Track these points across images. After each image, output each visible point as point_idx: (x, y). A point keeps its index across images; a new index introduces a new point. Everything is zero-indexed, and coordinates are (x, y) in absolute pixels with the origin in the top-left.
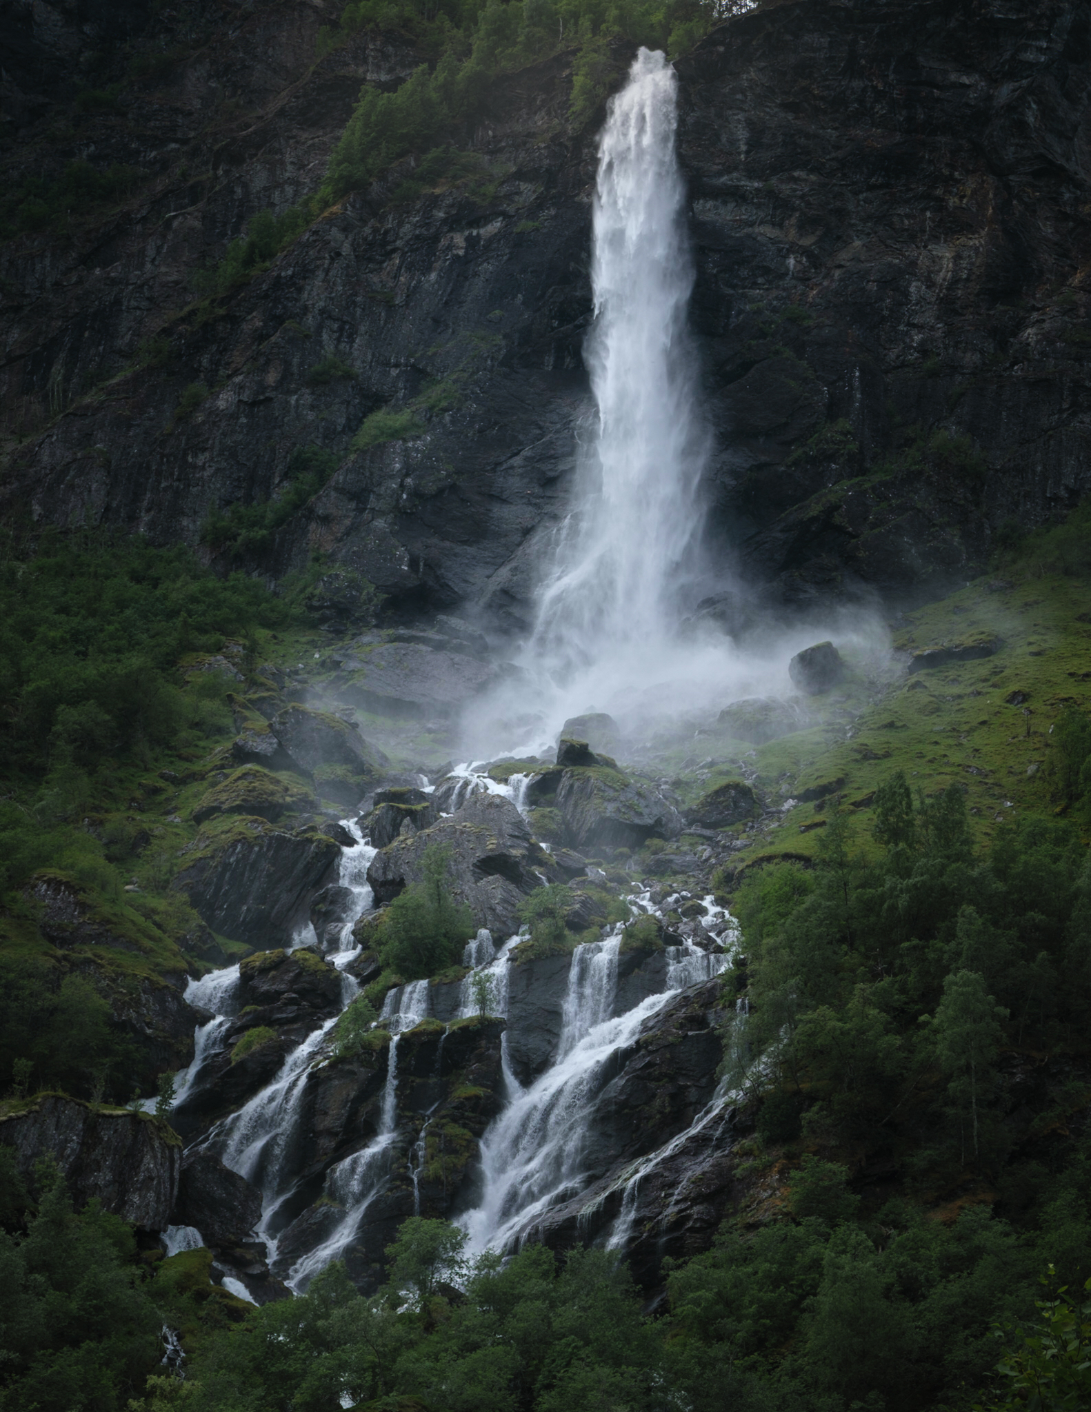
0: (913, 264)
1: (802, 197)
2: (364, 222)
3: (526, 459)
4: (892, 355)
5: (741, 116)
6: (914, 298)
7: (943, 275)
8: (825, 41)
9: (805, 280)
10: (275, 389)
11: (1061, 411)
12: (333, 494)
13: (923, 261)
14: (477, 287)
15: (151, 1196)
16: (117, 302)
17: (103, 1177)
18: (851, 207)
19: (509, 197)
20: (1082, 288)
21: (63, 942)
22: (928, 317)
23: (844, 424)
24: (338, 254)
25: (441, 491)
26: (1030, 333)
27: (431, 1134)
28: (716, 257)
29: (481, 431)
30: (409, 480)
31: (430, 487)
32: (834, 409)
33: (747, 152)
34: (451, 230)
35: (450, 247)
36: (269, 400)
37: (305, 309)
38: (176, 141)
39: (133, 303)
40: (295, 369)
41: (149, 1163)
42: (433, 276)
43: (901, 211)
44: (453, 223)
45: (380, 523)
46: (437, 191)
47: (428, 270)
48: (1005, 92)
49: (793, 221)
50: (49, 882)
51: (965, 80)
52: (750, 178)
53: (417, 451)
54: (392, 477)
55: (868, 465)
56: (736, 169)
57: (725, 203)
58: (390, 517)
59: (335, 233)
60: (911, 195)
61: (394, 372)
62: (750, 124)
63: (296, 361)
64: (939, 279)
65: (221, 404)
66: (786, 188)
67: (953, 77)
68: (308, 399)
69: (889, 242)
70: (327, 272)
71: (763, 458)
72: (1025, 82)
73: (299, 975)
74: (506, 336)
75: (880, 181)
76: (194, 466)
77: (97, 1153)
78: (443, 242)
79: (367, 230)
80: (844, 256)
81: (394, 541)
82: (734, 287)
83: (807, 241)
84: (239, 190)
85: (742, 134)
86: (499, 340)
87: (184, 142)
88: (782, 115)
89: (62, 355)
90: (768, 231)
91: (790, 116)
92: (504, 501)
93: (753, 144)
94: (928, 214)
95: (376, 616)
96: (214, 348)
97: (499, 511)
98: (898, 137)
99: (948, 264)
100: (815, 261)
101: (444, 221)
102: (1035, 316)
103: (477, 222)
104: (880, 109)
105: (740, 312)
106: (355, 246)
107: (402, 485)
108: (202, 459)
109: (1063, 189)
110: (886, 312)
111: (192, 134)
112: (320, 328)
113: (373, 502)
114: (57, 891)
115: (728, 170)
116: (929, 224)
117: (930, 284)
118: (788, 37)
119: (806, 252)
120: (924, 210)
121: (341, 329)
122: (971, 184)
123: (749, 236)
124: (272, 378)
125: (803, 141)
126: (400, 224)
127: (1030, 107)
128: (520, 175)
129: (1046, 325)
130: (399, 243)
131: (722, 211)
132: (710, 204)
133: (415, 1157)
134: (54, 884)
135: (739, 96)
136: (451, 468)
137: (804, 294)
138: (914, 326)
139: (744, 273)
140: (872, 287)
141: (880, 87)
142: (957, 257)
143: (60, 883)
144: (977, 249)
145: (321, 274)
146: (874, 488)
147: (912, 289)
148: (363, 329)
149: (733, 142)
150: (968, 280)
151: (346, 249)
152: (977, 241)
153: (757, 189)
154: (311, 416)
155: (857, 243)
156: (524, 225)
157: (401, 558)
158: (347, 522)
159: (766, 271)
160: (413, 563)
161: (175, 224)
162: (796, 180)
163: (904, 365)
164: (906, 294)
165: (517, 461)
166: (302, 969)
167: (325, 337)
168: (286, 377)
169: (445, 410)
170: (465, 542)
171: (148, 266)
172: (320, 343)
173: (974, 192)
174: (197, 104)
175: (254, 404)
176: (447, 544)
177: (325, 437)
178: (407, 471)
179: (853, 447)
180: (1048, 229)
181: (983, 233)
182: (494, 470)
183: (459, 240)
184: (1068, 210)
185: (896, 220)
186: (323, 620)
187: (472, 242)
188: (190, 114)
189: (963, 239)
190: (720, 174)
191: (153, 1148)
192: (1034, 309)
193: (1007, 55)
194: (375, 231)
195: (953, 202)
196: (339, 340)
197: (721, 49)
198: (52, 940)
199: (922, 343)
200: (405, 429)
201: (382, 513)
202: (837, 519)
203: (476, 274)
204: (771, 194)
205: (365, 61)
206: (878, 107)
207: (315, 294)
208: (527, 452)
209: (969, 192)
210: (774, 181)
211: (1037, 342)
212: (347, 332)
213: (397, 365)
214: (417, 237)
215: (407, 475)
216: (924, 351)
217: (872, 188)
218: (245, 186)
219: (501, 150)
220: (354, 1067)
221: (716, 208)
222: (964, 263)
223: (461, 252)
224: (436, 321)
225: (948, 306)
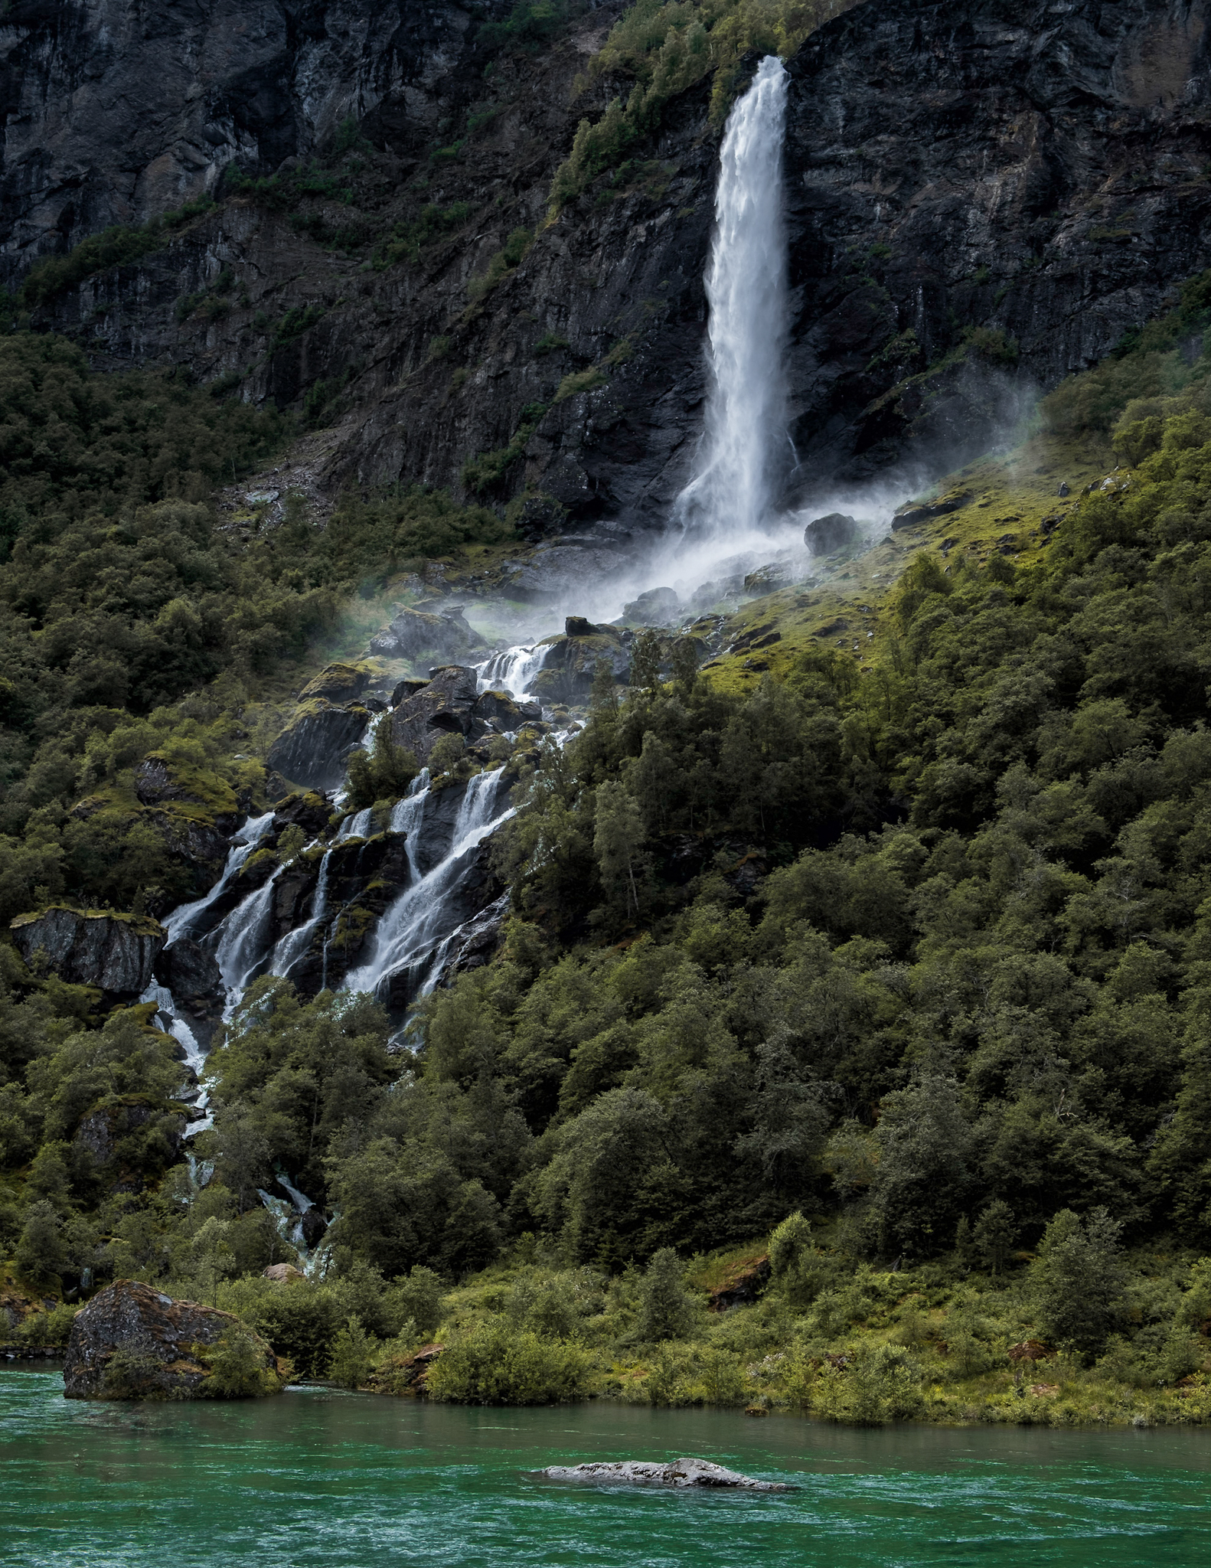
0: (971, 195)
1: (884, 156)
2: (576, 226)
3: (676, 393)
4: (955, 272)
5: (838, 99)
6: (971, 223)
7: (993, 202)
8: (895, 27)
9: (888, 222)
10: (511, 364)
11: (1083, 298)
12: (537, 439)
13: (979, 192)
14: (652, 265)
15: (119, 969)
16: (443, 309)
17: (89, 959)
18: (923, 157)
19: (674, 191)
20: (1109, 193)
21: (149, 801)
22: (983, 237)
23: (910, 333)
24: (557, 255)
25: (613, 426)
26: (1061, 238)
27: (344, 916)
28: (820, 214)
29: (646, 376)
30: (590, 421)
31: (605, 424)
32: (903, 322)
33: (844, 127)
34: (636, 223)
35: (634, 238)
36: (507, 373)
37: (534, 300)
38: (498, 177)
39: (454, 308)
40: (524, 348)
41: (117, 948)
42: (624, 261)
43: (963, 154)
44: (636, 218)
45: (570, 456)
46: (625, 195)
47: (621, 256)
48: (1041, 41)
49: (878, 176)
50: (151, 761)
51: (1011, 37)
52: (847, 147)
53: (598, 398)
54: (577, 420)
55: (928, 363)
56: (836, 141)
57: (827, 170)
58: (578, 451)
59: (555, 239)
60: (970, 139)
61: (594, 339)
62: (845, 103)
63: (524, 341)
64: (990, 205)
65: (478, 380)
66: (872, 151)
67: (1000, 37)
68: (535, 368)
69: (954, 180)
70: (549, 269)
71: (849, 368)
72: (1056, 30)
73: (302, 811)
74: (669, 300)
75: (945, 132)
76: (459, 429)
77: (84, 944)
78: (631, 234)
79: (578, 233)
80: (918, 198)
81: (579, 468)
82: (835, 235)
83: (890, 190)
84: (523, 211)
85: (840, 113)
86: (665, 303)
87: (503, 177)
88: (870, 92)
89: (410, 353)
90: (860, 187)
91: (877, 92)
92: (660, 427)
93: (849, 119)
94: (985, 152)
95: (563, 526)
96: (476, 339)
97: (656, 435)
98: (959, 94)
99: (997, 191)
100: (896, 204)
101: (630, 218)
102: (1066, 222)
103: (653, 215)
104: (943, 74)
105: (839, 255)
106: (570, 247)
107: (585, 426)
108: (464, 422)
109: (1096, 112)
110: (949, 238)
111: (509, 170)
112: (545, 312)
113: (564, 440)
114: (156, 766)
115: (830, 143)
116: (986, 160)
117: (984, 210)
118: (867, 29)
119: (890, 200)
120: (981, 150)
121: (559, 311)
122: (1018, 121)
123: (846, 193)
124: (508, 356)
125: (884, 111)
126: (600, 226)
127: (1061, 50)
128: (682, 173)
129: (1074, 229)
130: (601, 240)
131: (826, 176)
132: (816, 173)
133: (329, 932)
134: (155, 761)
135: (835, 83)
136: (621, 407)
137: (887, 233)
138: (972, 245)
139: (842, 223)
140: (938, 219)
141: (942, 56)
142: (1005, 184)
143: (158, 760)
144: (1019, 175)
145: (544, 272)
146: (926, 382)
147: (970, 216)
148: (574, 309)
149: (833, 121)
150: (1012, 201)
151: (563, 250)
152: (1021, 169)
153: (851, 156)
154: (536, 380)
155: (930, 185)
156: (685, 211)
157: (582, 481)
158: (548, 458)
159: (859, 219)
160: (591, 483)
161: (481, 244)
162: (880, 143)
163: (964, 278)
164: (965, 221)
165: (670, 395)
166: (305, 806)
167: (549, 319)
168: (518, 354)
169: (622, 363)
170: (630, 463)
171: (464, 278)
172: (545, 325)
173: (1021, 128)
174: (512, 146)
175: (497, 377)
176: (617, 465)
177: (545, 395)
178: (589, 413)
179: (916, 350)
180: (1085, 148)
181: (1026, 160)
182: (653, 405)
183: (641, 230)
184: (1101, 129)
185: (960, 161)
186: (526, 534)
187: (650, 230)
188: (507, 155)
189: (1010, 168)
190: (824, 147)
191: (121, 938)
192: (1066, 216)
193: (1041, 11)
194: (583, 233)
195: (1003, 139)
196: (558, 320)
197: (817, 48)
198: (141, 800)
199: (978, 258)
200: (591, 382)
201: (572, 448)
202: (896, 410)
203: (651, 255)
204: (860, 157)
205: (603, 97)
206: (941, 72)
207: (542, 288)
208: (676, 388)
209: (1016, 129)
210: (864, 146)
211: (1067, 244)
212: (563, 313)
213: (596, 333)
214: (613, 233)
215: (589, 417)
216: (978, 264)
217: (938, 139)
218: (527, 207)
219: (676, 154)
220: (298, 873)
221: (821, 175)
222: (1009, 188)
223: (643, 240)
224: (623, 295)
225: (999, 226)
